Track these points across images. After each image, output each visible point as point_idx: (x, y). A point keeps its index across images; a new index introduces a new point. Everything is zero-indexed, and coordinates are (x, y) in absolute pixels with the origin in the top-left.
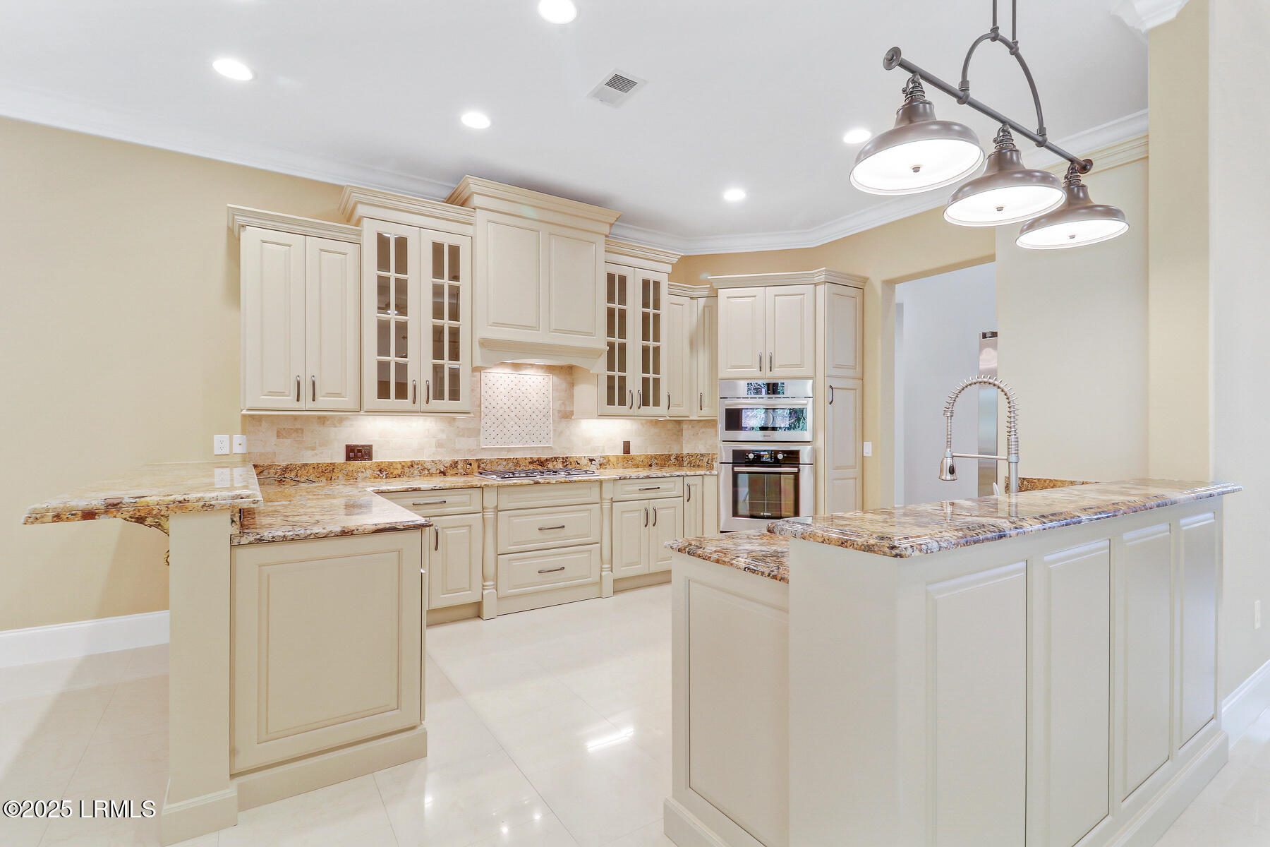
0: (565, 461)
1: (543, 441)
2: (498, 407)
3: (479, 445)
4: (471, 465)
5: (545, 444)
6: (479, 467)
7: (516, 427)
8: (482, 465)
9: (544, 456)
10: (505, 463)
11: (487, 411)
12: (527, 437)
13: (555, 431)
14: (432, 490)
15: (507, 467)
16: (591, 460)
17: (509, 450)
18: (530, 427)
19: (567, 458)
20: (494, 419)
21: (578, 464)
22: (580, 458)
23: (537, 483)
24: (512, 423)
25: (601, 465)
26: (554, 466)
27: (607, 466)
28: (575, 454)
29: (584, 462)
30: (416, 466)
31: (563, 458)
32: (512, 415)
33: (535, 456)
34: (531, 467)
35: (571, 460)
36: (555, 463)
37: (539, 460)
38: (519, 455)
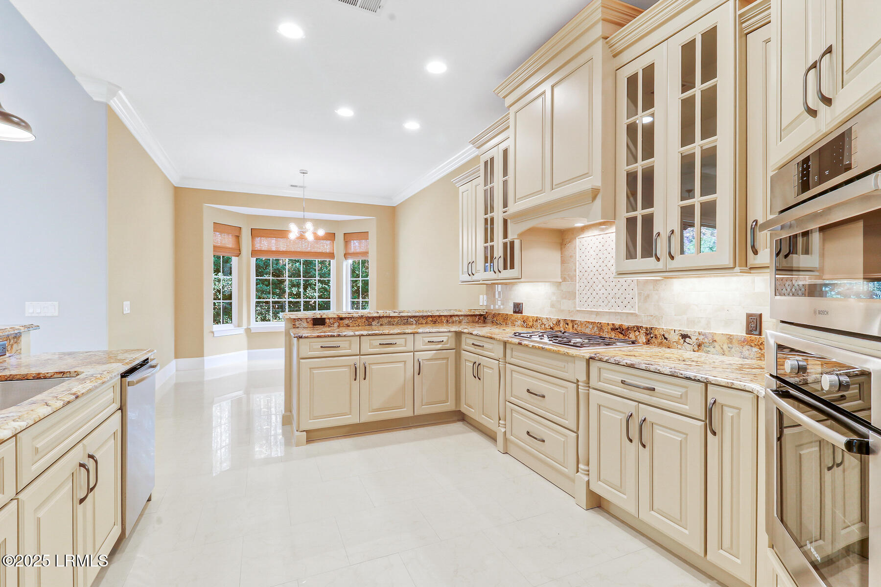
0: (649, 332)
1: (629, 306)
2: (589, 270)
3: (575, 307)
4: (568, 324)
5: (630, 310)
6: (573, 327)
7: (603, 290)
8: (575, 326)
9: (626, 324)
10: (591, 326)
11: (581, 274)
12: (613, 301)
13: (640, 294)
14: (476, 335)
15: (593, 331)
16: (685, 336)
17: (597, 313)
18: (616, 290)
19: (651, 329)
20: (586, 282)
21: (666, 338)
22: (668, 331)
23: (520, 344)
24: (600, 286)
25: (699, 346)
26: (636, 337)
27: (711, 349)
28: (663, 326)
29: (674, 337)
30: (539, 321)
31: (647, 329)
32: (600, 278)
33: (618, 323)
34: (613, 335)
35: (656, 333)
36: (637, 333)
37: (620, 327)
38: (604, 320)
